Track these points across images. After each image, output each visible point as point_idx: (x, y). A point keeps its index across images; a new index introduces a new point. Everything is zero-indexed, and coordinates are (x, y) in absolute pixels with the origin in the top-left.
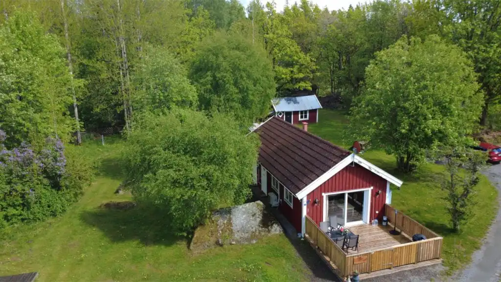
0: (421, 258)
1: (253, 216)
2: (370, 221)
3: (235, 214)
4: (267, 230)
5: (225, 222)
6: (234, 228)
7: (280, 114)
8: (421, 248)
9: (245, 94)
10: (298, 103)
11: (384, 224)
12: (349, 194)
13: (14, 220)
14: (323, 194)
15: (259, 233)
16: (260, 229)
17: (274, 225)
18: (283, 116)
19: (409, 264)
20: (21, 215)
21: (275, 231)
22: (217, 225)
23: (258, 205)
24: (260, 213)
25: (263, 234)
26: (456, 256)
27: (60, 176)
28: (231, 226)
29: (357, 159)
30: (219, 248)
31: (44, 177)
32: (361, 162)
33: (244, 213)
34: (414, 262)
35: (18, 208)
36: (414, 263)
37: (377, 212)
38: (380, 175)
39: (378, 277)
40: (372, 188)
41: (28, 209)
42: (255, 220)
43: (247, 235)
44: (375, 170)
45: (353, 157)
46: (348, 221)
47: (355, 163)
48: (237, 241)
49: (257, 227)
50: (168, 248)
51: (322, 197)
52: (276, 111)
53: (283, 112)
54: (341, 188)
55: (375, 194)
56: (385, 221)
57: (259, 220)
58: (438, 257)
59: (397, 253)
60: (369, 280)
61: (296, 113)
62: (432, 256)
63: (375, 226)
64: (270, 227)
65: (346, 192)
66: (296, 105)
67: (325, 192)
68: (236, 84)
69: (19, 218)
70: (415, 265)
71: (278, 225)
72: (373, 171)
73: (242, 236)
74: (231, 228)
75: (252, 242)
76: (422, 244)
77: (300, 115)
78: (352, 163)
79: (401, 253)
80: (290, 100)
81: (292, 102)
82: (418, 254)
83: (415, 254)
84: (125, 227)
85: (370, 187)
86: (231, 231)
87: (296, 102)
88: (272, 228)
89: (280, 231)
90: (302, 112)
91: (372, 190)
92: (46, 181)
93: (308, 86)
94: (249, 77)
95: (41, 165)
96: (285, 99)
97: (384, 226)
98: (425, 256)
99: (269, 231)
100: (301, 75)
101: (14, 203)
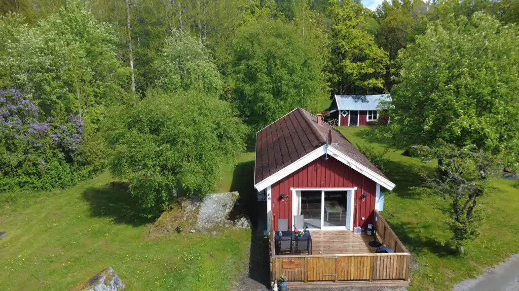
0: (378, 274)
1: (223, 206)
2: (354, 229)
3: (206, 202)
4: (233, 222)
5: (193, 209)
6: (200, 216)
7: (344, 113)
8: (378, 263)
9: (279, 84)
10: (368, 102)
11: (369, 233)
12: (326, 193)
13: (25, 187)
14: (292, 189)
15: (224, 225)
16: (226, 221)
17: (242, 218)
18: (348, 115)
19: (360, 280)
20: (33, 183)
21: (242, 225)
22: (185, 211)
23: (233, 195)
24: (231, 205)
25: (227, 226)
26: (433, 282)
27: (73, 151)
28: (198, 214)
29: (332, 151)
30: (176, 234)
31: (61, 151)
32: (337, 155)
33: (216, 202)
34: (368, 278)
35: (32, 176)
36: (369, 280)
37: (363, 218)
38: (363, 173)
39: (316, 288)
40: (356, 188)
41: (40, 178)
42: (225, 210)
43: (210, 225)
44: (355, 165)
45: (326, 147)
46: (325, 225)
47: (328, 154)
48: (198, 231)
49: (223, 218)
50: (135, 228)
51: (290, 193)
52: (339, 110)
53: (348, 111)
54: (314, 183)
55: (359, 197)
56: (370, 230)
57: (228, 211)
58: (404, 277)
59: (343, 264)
60: (304, 289)
61: (363, 113)
62: (394, 274)
63: (358, 234)
64: (236, 221)
65: (323, 190)
66: (365, 104)
67: (294, 187)
68: (269, 73)
69: (31, 185)
70: (370, 282)
71: (247, 219)
72: (353, 167)
73: (205, 226)
74: (198, 216)
75: (212, 233)
76: (379, 259)
77: (368, 116)
78: (324, 156)
79: (349, 264)
80: (358, 98)
81: (360, 101)
82: (373, 269)
83: (369, 268)
84: (113, 205)
85: (353, 187)
86: (196, 219)
87: (364, 101)
88: (238, 221)
89: (248, 226)
90: (370, 112)
91: (356, 191)
92: (61, 155)
93: (379, 83)
94: (284, 65)
95: (57, 139)
96: (353, 98)
97: (370, 235)
98: (385, 273)
99: (234, 224)
100: (371, 70)
101: (27, 171)
